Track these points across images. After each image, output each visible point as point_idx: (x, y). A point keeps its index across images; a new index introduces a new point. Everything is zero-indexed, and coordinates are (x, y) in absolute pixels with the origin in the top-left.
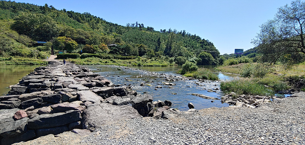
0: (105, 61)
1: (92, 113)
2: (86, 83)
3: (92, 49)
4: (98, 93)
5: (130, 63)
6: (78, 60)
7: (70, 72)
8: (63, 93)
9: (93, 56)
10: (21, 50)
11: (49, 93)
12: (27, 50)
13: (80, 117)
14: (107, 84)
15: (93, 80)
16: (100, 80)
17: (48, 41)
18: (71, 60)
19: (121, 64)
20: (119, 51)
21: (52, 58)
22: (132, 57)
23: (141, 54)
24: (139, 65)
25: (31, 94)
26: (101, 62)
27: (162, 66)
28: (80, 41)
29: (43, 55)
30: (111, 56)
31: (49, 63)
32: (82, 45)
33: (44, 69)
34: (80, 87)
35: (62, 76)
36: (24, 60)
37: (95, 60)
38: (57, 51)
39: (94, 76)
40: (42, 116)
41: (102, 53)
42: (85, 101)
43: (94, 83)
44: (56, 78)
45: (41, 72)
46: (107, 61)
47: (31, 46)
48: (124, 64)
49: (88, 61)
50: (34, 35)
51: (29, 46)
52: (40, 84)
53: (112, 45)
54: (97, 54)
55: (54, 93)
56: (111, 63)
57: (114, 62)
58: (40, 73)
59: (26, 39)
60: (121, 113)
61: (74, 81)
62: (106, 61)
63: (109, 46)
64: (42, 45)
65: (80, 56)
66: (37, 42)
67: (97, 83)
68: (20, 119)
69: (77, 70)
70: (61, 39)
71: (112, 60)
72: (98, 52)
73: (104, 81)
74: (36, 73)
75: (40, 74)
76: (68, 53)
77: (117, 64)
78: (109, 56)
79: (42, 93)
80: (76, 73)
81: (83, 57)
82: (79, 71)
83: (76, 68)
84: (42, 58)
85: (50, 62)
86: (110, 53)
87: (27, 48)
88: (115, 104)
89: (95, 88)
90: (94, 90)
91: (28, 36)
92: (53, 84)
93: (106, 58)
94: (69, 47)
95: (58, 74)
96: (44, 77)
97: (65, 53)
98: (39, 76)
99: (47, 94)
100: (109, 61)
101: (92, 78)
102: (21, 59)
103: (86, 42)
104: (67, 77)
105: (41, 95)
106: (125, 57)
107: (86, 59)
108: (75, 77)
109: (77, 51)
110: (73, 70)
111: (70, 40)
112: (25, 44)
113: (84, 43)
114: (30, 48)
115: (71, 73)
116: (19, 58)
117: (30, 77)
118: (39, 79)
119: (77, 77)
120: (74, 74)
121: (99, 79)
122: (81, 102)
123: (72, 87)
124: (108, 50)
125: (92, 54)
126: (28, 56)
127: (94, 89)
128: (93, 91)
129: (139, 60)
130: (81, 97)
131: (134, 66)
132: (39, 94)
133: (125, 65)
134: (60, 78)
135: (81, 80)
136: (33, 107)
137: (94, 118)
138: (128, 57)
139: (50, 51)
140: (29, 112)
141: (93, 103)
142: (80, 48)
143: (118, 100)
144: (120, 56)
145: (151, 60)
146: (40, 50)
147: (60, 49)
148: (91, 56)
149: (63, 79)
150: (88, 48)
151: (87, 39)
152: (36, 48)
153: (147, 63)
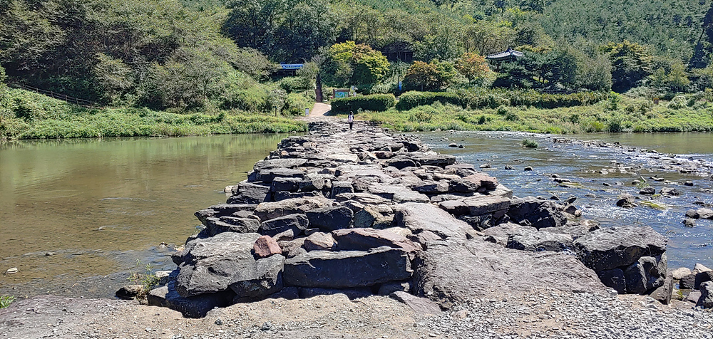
0: (480, 116)
1: (441, 261)
2: (417, 182)
3: (435, 74)
4: (459, 213)
5: (574, 119)
6: (390, 116)
7: (370, 150)
8: (357, 204)
9: (436, 98)
10: (244, 91)
11: (322, 203)
12: (257, 92)
13: (409, 270)
14: (486, 188)
15: (439, 175)
16: (462, 176)
17: (309, 60)
18: (370, 115)
19: (539, 124)
20: (529, 77)
21: (319, 111)
22: (586, 95)
23: (624, 81)
24: (615, 129)
25: (280, 202)
26: (464, 119)
28: (397, 52)
29: (296, 103)
30: (498, 95)
31: (312, 126)
32: (403, 66)
33: (301, 142)
34: (401, 192)
35: (349, 161)
36: (252, 121)
37: (442, 115)
38: (332, 88)
39: (443, 164)
40: (314, 254)
41: (467, 88)
42: (421, 230)
43: (444, 185)
44: (333, 166)
45: (295, 150)
46: (487, 116)
47: (267, 80)
48: (549, 126)
49: (419, 117)
50: (272, 47)
51: (263, 80)
52: (298, 179)
53: (504, 55)
54: (451, 92)
55: (334, 205)
56: (499, 121)
57: (511, 118)
58: (294, 153)
59: (255, 58)
60: (536, 272)
61: (383, 175)
62: (483, 118)
63: (492, 62)
64: (292, 73)
65: (397, 101)
66: (280, 67)
67: (453, 183)
68: (267, 256)
69: (390, 145)
70: (341, 51)
71: (502, 113)
72: (455, 83)
73: (476, 178)
74: (284, 153)
75: (295, 157)
76: (360, 96)
77: (521, 127)
78: (492, 99)
79: (307, 202)
80: (386, 153)
81: (405, 106)
82: (394, 149)
83: (385, 139)
84: (293, 113)
85: (313, 124)
86: (499, 84)
87: (258, 86)
88: (514, 245)
89: (445, 196)
90: (445, 204)
91: (259, 50)
92: (329, 181)
93: (482, 105)
94: (363, 76)
95: (339, 157)
96: (304, 165)
97: (353, 94)
98: (293, 161)
99: (317, 206)
100: (492, 116)
101: (434, 169)
102: (244, 117)
103: (415, 55)
104: (361, 164)
105: (305, 208)
106: (555, 97)
107: (414, 111)
108: (384, 166)
109: (387, 86)
110: (377, 146)
111: (365, 51)
112: (252, 75)
113: (408, 57)
114: (263, 86)
115: (372, 155)
116: (240, 116)
117: (273, 162)
118: (292, 168)
119: (391, 164)
120: (380, 156)
121: (458, 174)
122: (407, 231)
123: (378, 191)
124: (491, 76)
125: (434, 94)
126: (260, 108)
127: (443, 200)
128: (441, 206)
129: (615, 108)
130: (407, 218)
131: (590, 131)
132: (299, 205)
133: (554, 128)
134: (345, 168)
135: (403, 173)
136: (290, 232)
137: (449, 274)
138: (565, 97)
139: (312, 92)
140: (285, 243)
141: (444, 237)
142: (396, 77)
143: (527, 235)
144: (534, 95)
145: (671, 106)
146: (288, 89)
147: (340, 82)
148: (430, 101)
149: (351, 172)
150: (422, 76)
151: (418, 43)
152: (278, 84)
153: (649, 117)
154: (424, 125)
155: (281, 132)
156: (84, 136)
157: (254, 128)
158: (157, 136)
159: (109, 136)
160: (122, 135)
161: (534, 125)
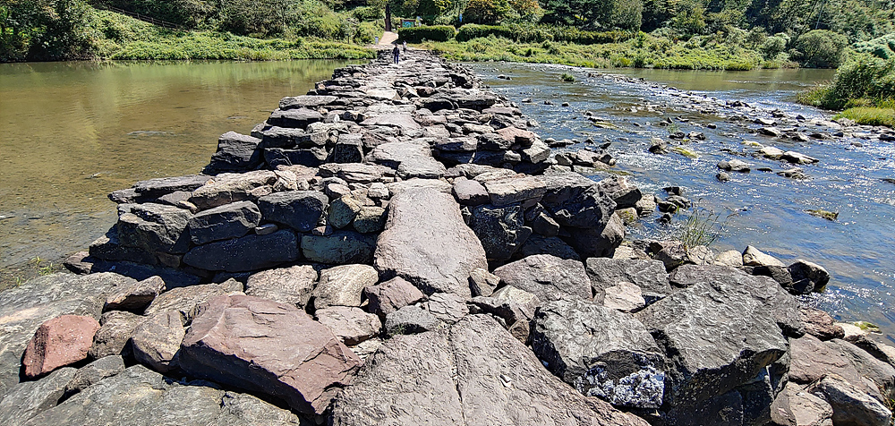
0: (527, 50)
3: (491, 9)
5: (606, 55)
6: (450, 46)
9: (492, 31)
18: (433, 45)
19: (575, 58)
21: (387, 40)
22: (618, 33)
23: (651, 22)
24: (639, 65)
26: (513, 52)
27: (730, 69)
29: (367, 31)
30: (544, 31)
31: (380, 54)
36: (327, 47)
37: (496, 46)
38: (400, 18)
41: (518, 23)
46: (533, 49)
48: (585, 60)
49: (476, 48)
54: (504, 26)
56: (542, 54)
57: (553, 52)
62: (530, 51)
64: (365, 3)
65: (457, 32)
71: (547, 47)
72: (509, 18)
76: (424, 26)
77: (561, 60)
78: (539, 34)
81: (463, 37)
84: (364, 41)
85: (382, 51)
86: (545, 20)
93: (530, 39)
94: (428, 8)
97: (418, 24)
100: (538, 50)
102: (319, 44)
106: (592, 35)
107: (472, 42)
109: (449, 18)
116: (316, 42)
124: (539, 13)
125: (490, 27)
126: (334, 36)
129: (641, 46)
131: (618, 66)
133: (588, 63)
138: (601, 35)
139: (382, 21)
142: (458, 10)
144: (574, 32)
145: (687, 46)
146: (360, 18)
147: (407, 13)
148: (486, 34)
150: (480, 10)
152: (352, 12)
153: (668, 55)
154: (479, 55)
155: (352, 59)
156: (173, 58)
157: (328, 54)
158: (240, 60)
159: (196, 58)
160: (208, 58)
161: (572, 60)
